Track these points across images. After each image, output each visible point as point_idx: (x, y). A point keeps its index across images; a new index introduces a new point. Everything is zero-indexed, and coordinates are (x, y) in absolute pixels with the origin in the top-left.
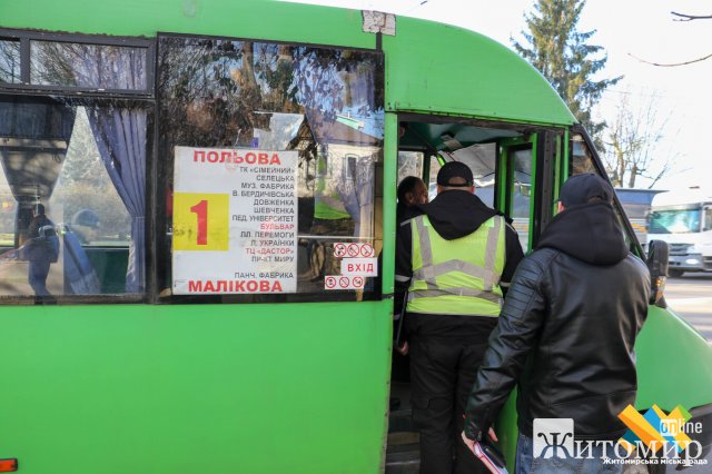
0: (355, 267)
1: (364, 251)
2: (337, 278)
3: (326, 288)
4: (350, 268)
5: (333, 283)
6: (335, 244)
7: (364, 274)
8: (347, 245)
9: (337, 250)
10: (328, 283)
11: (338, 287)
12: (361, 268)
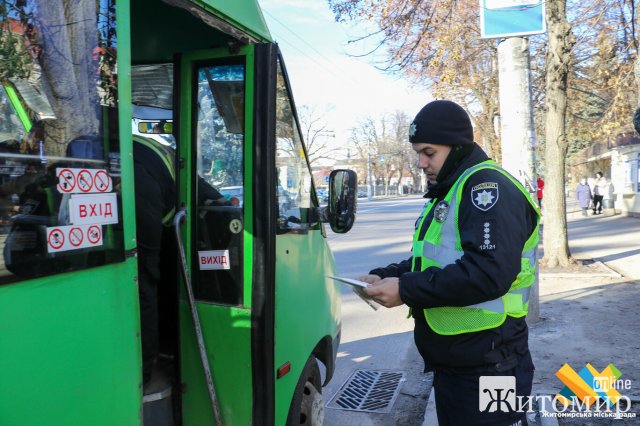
0: (89, 210)
1: (99, 184)
2: (65, 229)
3: (51, 250)
4: (82, 210)
5: (61, 240)
6: (59, 170)
7: (102, 220)
8: (76, 171)
9: (62, 180)
10: (52, 239)
11: (67, 247)
12: (97, 210)
